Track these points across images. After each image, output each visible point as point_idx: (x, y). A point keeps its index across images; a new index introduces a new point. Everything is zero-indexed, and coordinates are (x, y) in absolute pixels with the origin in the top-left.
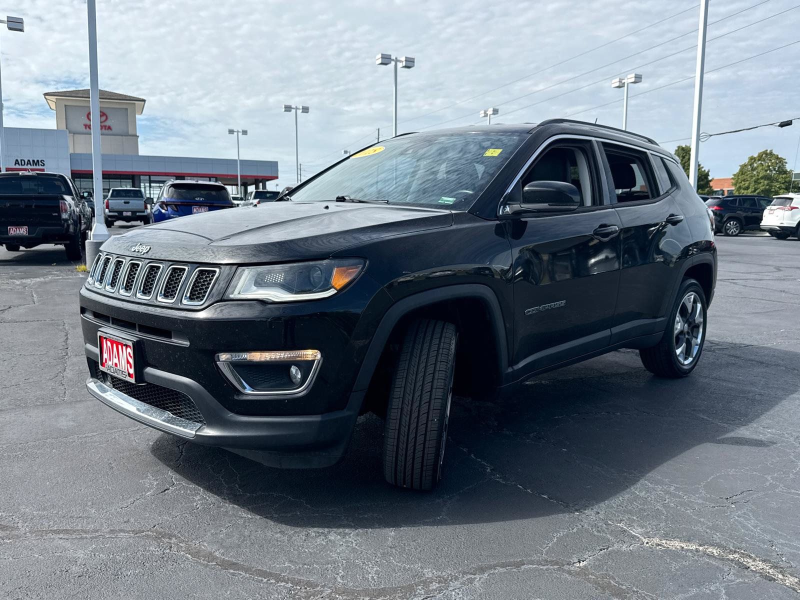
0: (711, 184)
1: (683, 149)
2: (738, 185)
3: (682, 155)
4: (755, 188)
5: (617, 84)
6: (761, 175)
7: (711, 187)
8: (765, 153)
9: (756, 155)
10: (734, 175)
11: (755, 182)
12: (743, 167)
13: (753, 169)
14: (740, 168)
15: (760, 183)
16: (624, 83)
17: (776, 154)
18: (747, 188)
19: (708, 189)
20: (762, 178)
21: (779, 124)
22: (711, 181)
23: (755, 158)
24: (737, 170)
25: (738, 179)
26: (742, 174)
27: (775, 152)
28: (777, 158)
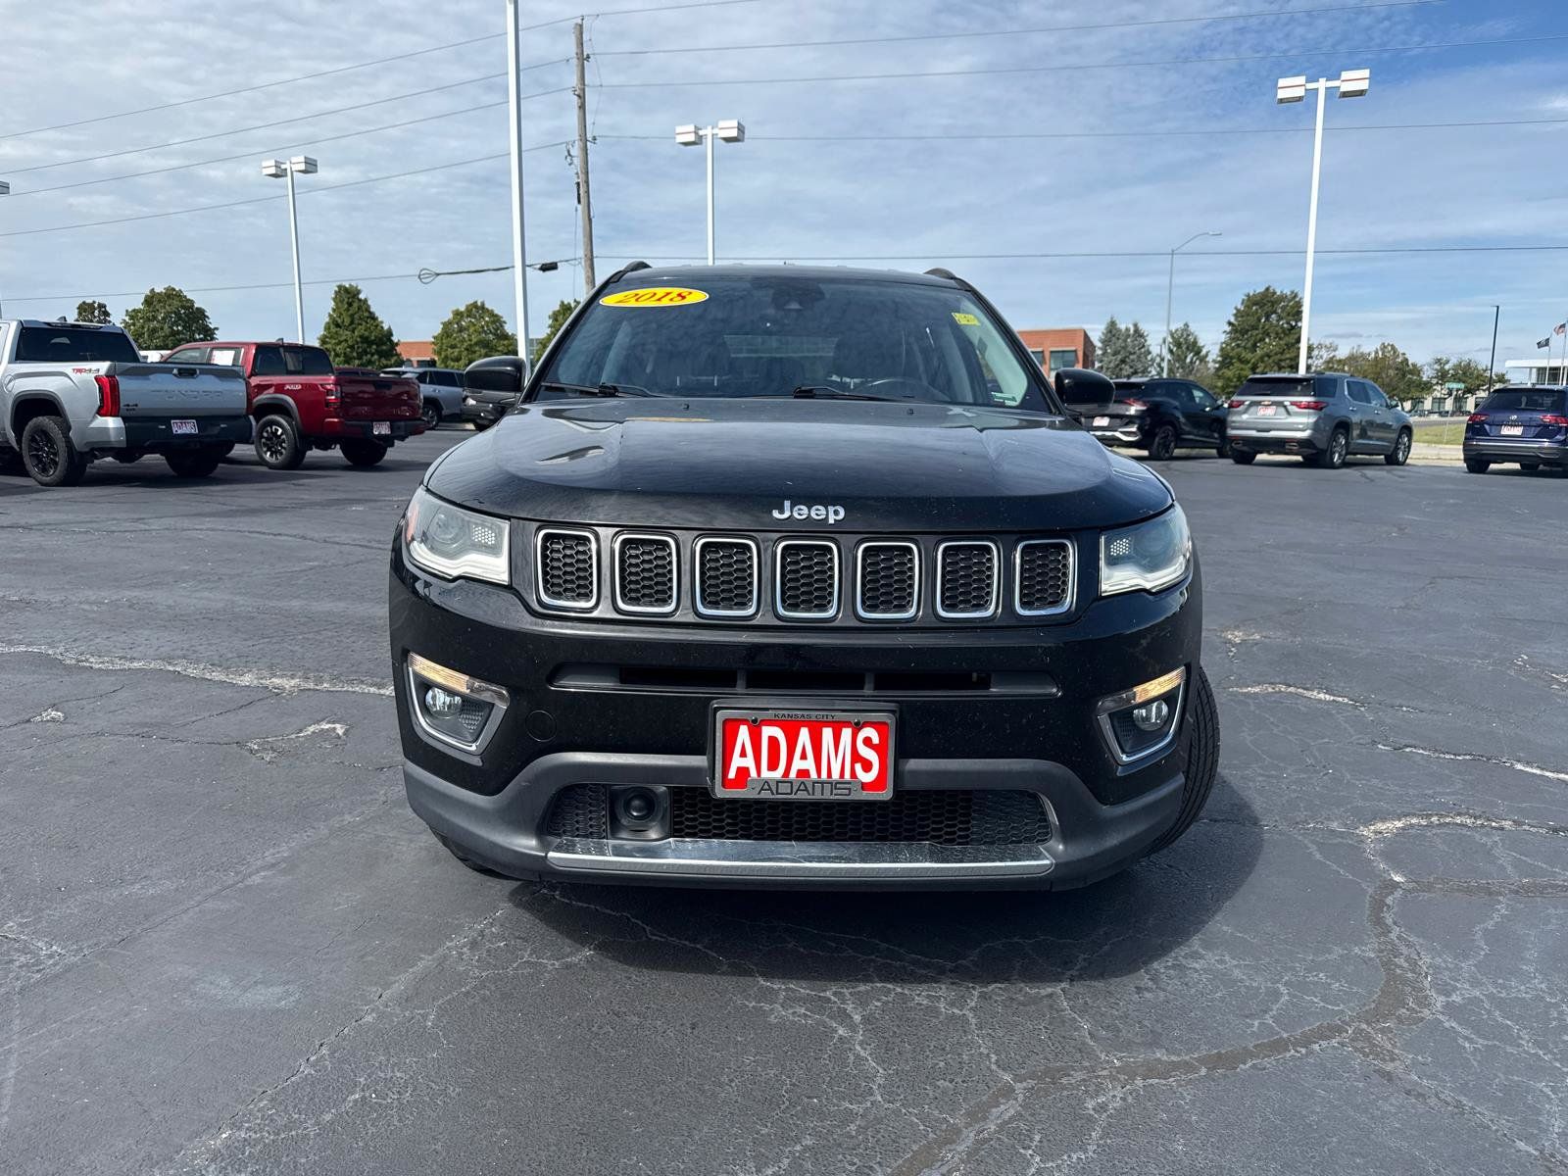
0: (398, 349)
1: (347, 290)
2: (443, 354)
3: (346, 300)
4: (469, 359)
5: (273, 171)
6: (474, 340)
7: (398, 355)
8: (475, 305)
9: (462, 309)
10: (435, 338)
11: (467, 349)
12: (447, 325)
13: (461, 330)
14: (442, 326)
15: (475, 352)
16: (286, 169)
17: (490, 308)
18: (458, 360)
19: (395, 358)
20: (476, 344)
21: (539, 266)
22: (397, 344)
23: (461, 312)
24: (438, 330)
25: (442, 344)
26: (448, 336)
27: (488, 306)
28: (492, 314)
